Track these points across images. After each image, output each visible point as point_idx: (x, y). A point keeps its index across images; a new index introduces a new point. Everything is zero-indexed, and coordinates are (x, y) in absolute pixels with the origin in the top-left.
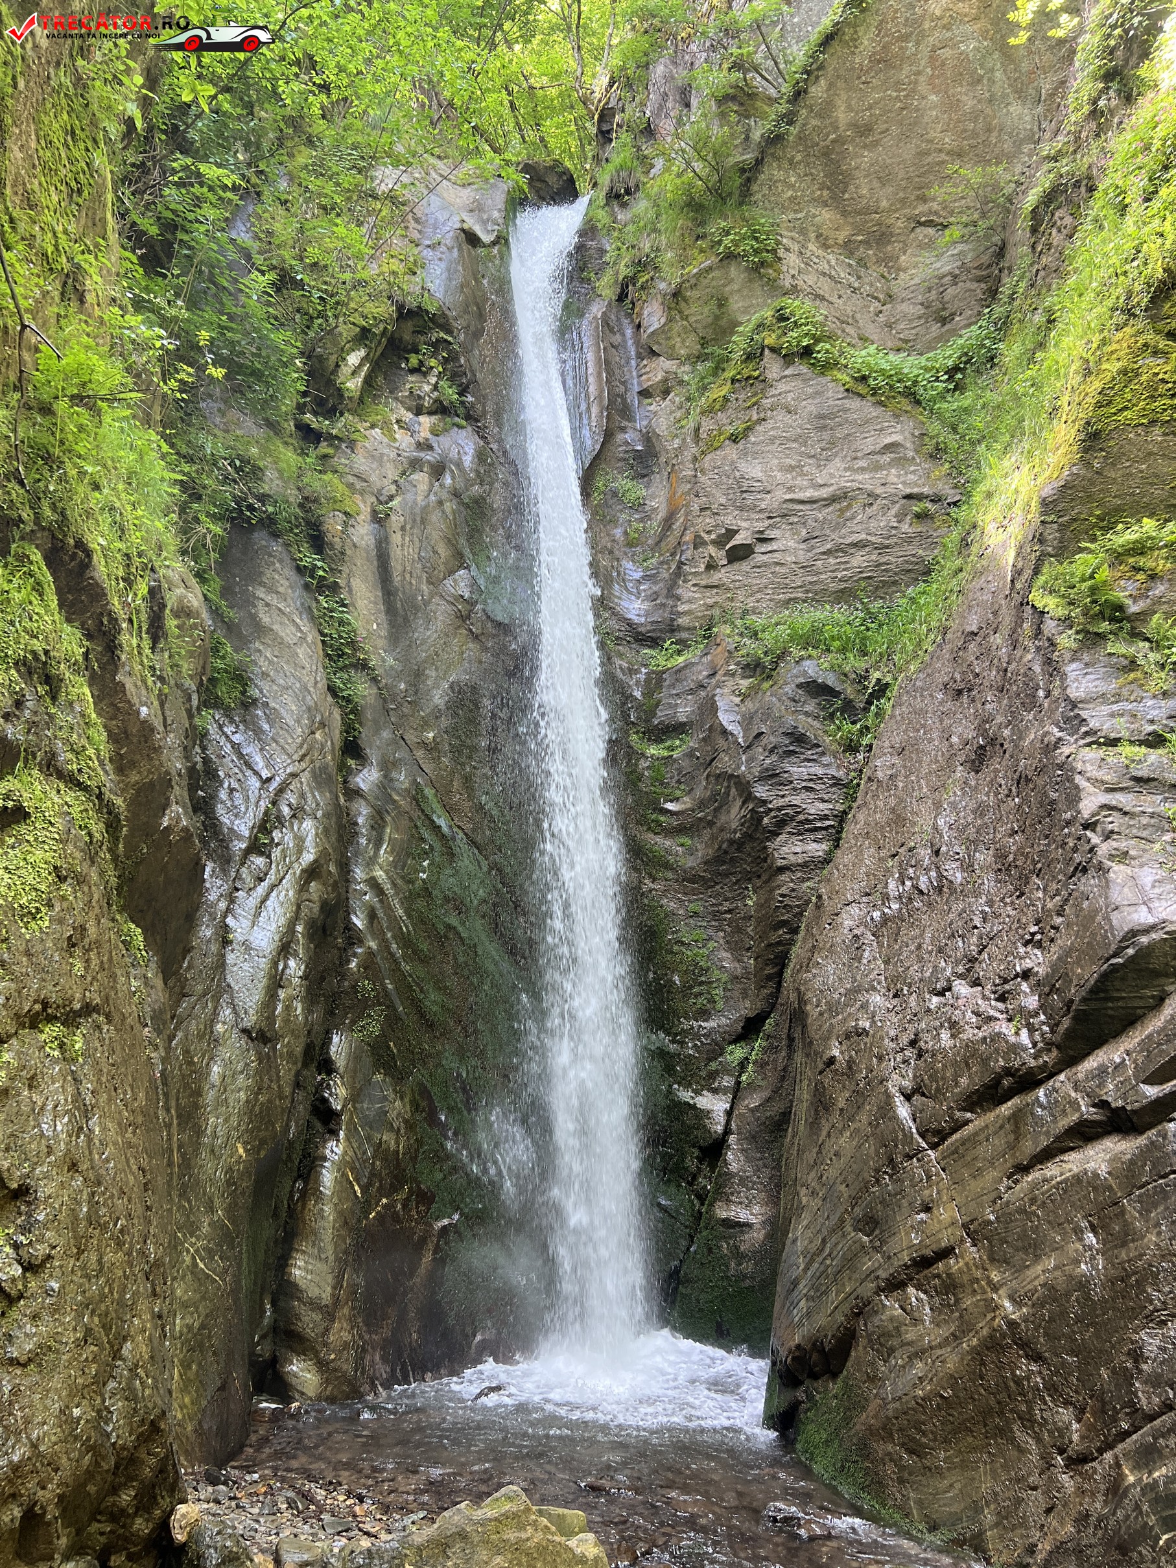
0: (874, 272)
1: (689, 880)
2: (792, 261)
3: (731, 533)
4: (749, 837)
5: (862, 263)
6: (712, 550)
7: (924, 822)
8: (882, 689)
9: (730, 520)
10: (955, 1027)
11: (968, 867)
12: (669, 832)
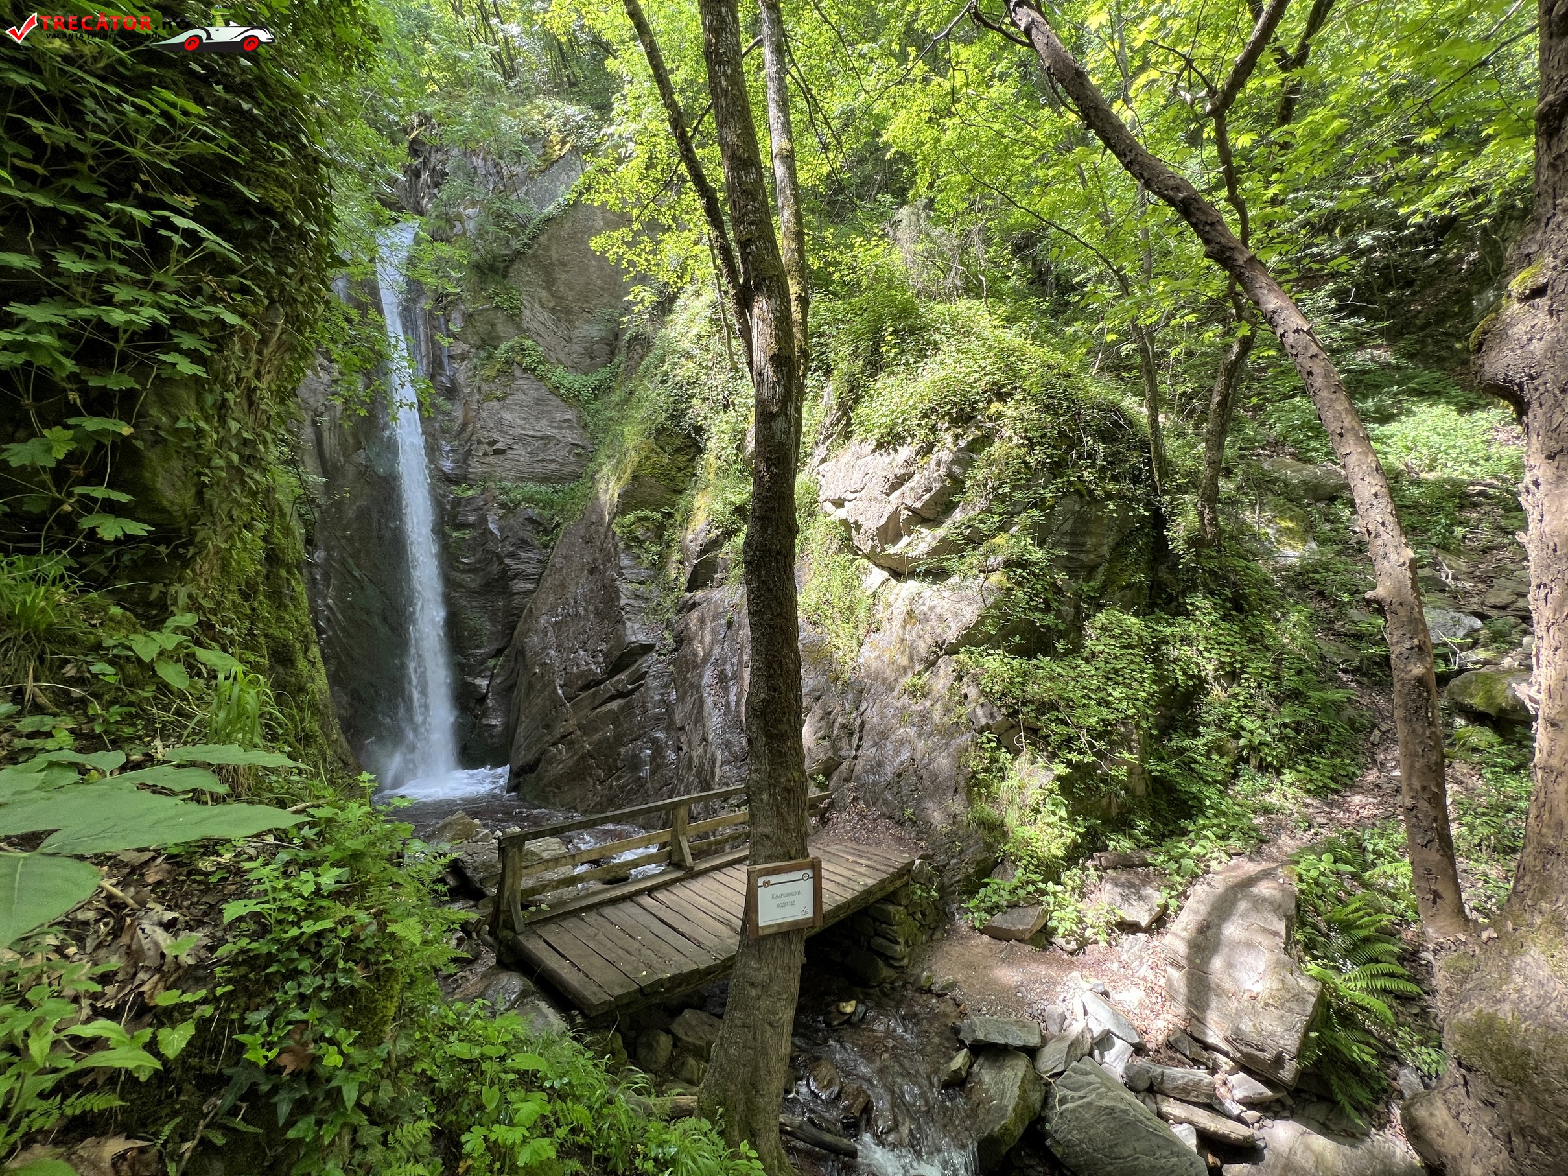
0: (564, 325)
1: (472, 593)
2: (527, 313)
3: (495, 442)
4: (500, 578)
5: (559, 319)
6: (486, 447)
7: (572, 588)
8: (558, 525)
9: (495, 436)
10: (578, 666)
11: (586, 610)
12: (463, 571)
